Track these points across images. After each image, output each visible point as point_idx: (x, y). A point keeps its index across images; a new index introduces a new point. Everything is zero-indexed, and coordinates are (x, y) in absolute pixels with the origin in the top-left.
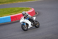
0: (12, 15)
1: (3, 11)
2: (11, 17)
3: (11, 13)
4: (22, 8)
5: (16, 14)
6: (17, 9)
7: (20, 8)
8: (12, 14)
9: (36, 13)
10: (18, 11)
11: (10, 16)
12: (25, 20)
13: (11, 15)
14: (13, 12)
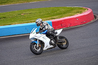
0: (54, 19)
1: (40, 12)
2: (53, 23)
3: (53, 16)
4: (72, 7)
5: (61, 17)
6: (63, 10)
7: (68, 8)
8: (55, 17)
9: (95, 16)
10: (64, 13)
11: (51, 21)
12: (39, 35)
13: (52, 19)
14: (56, 15)
